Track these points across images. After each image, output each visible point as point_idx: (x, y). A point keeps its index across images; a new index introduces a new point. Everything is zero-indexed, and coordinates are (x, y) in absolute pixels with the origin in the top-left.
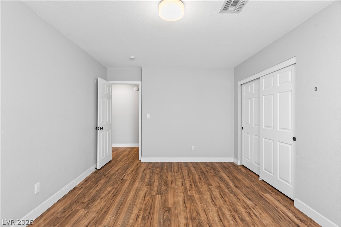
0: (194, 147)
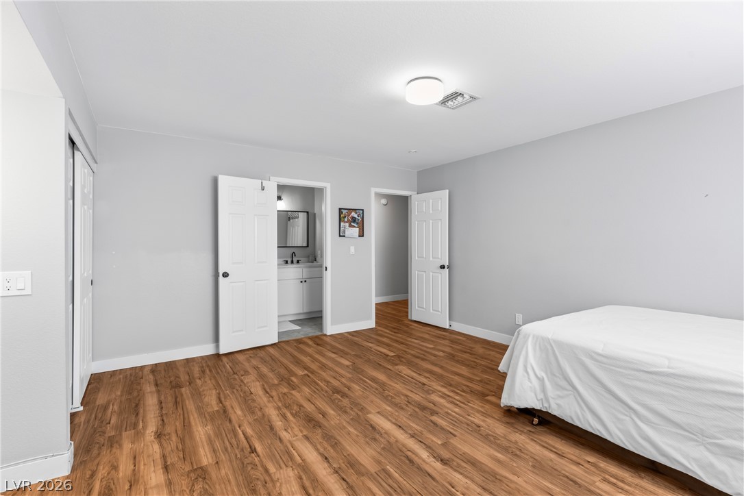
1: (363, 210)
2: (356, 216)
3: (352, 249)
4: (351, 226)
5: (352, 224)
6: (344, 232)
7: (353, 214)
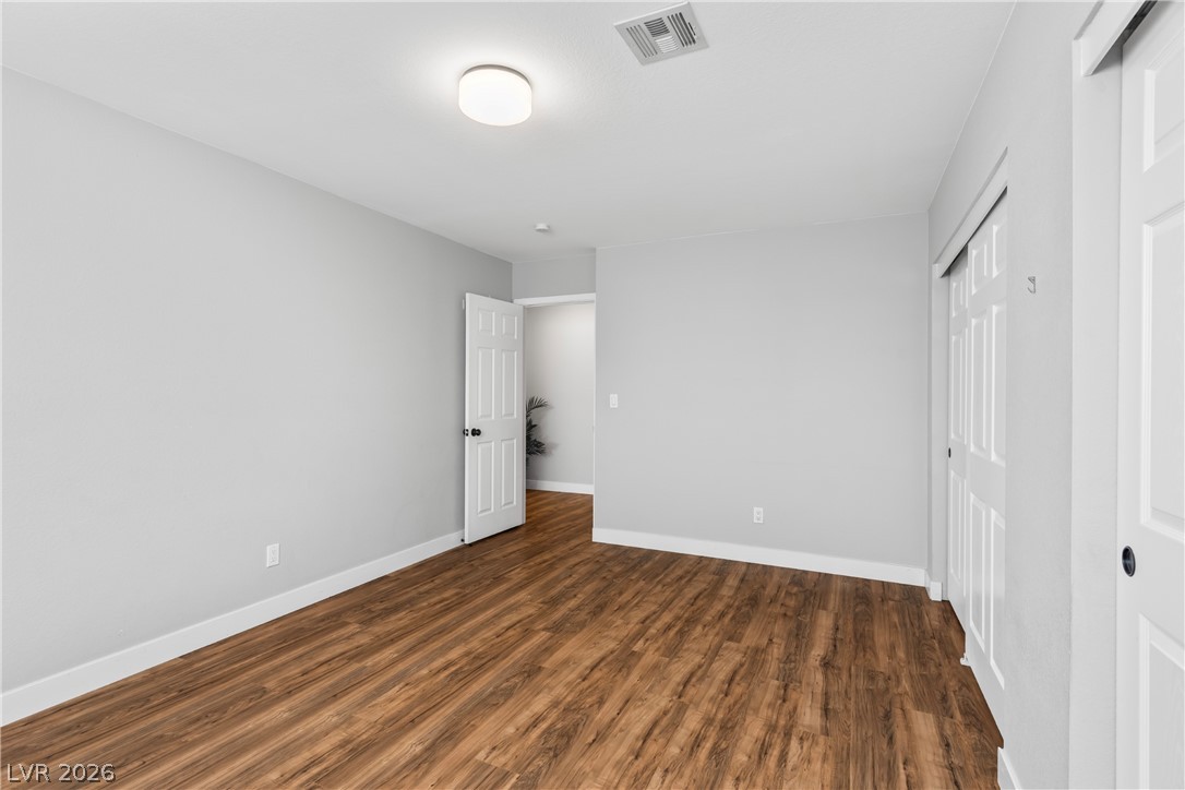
0: (761, 510)
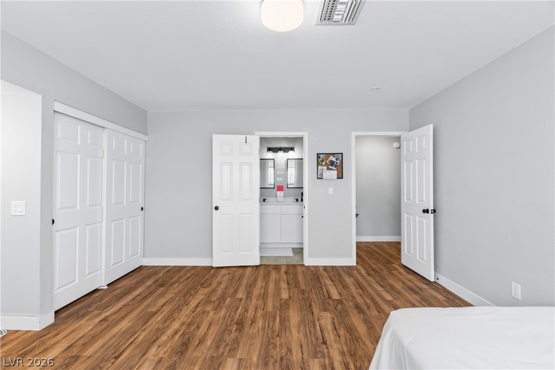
1: (342, 154)
2: (334, 159)
3: (331, 191)
4: (328, 169)
5: (330, 167)
6: (322, 174)
7: (332, 158)
